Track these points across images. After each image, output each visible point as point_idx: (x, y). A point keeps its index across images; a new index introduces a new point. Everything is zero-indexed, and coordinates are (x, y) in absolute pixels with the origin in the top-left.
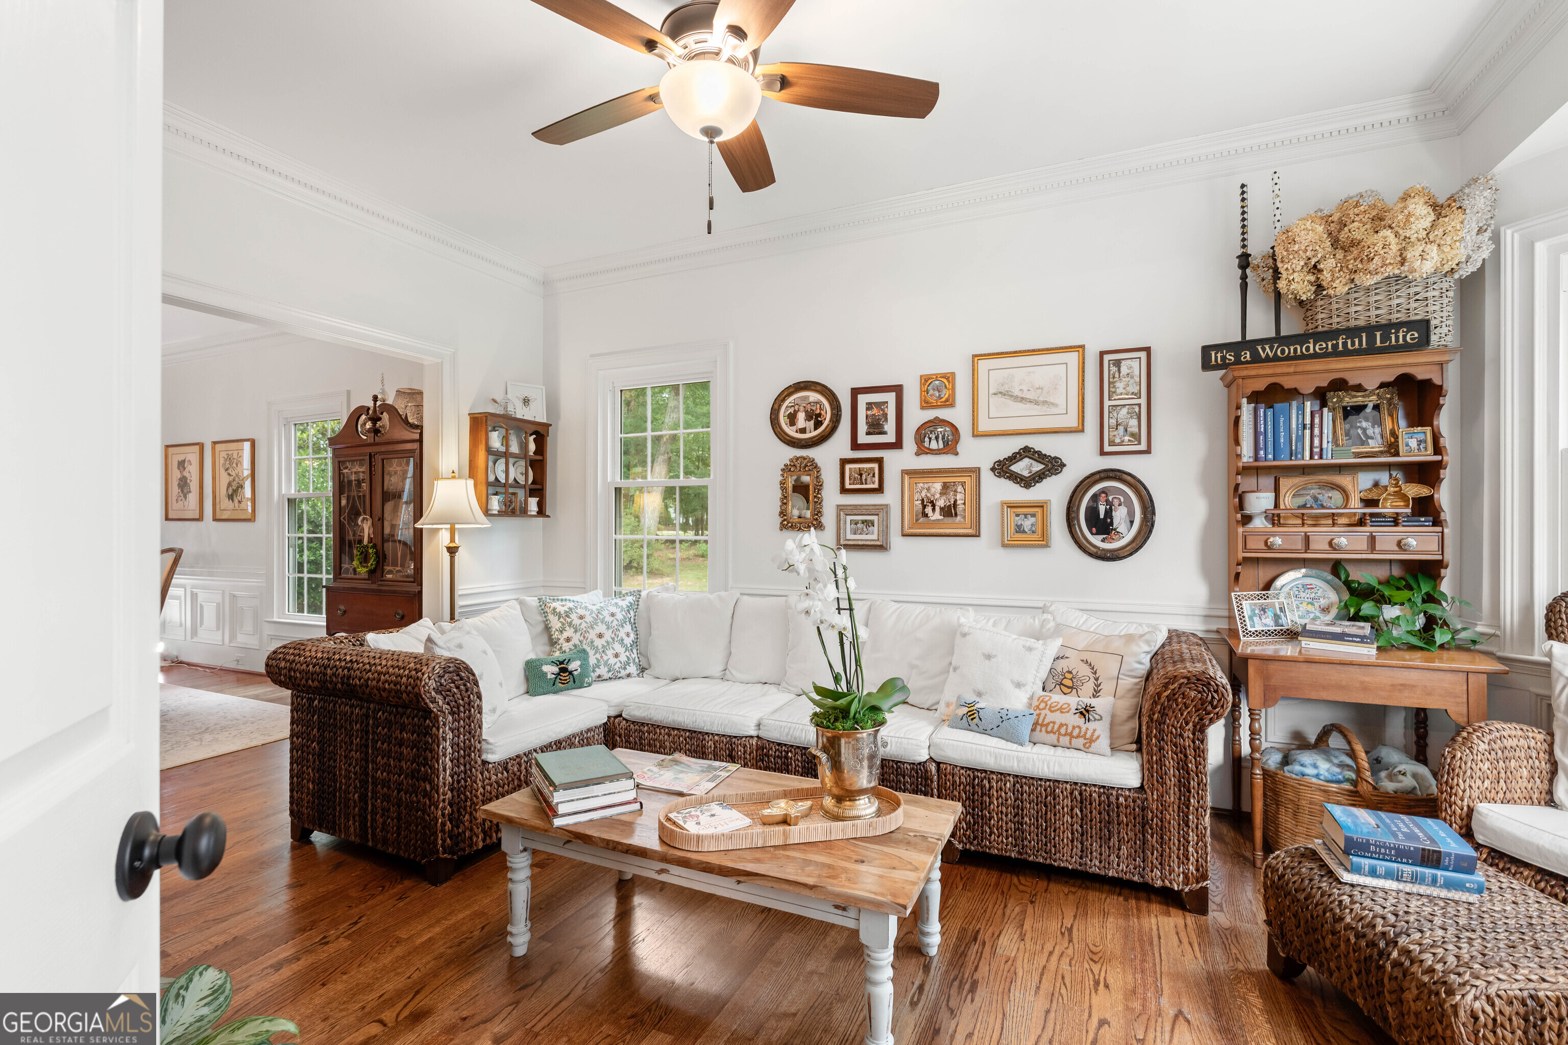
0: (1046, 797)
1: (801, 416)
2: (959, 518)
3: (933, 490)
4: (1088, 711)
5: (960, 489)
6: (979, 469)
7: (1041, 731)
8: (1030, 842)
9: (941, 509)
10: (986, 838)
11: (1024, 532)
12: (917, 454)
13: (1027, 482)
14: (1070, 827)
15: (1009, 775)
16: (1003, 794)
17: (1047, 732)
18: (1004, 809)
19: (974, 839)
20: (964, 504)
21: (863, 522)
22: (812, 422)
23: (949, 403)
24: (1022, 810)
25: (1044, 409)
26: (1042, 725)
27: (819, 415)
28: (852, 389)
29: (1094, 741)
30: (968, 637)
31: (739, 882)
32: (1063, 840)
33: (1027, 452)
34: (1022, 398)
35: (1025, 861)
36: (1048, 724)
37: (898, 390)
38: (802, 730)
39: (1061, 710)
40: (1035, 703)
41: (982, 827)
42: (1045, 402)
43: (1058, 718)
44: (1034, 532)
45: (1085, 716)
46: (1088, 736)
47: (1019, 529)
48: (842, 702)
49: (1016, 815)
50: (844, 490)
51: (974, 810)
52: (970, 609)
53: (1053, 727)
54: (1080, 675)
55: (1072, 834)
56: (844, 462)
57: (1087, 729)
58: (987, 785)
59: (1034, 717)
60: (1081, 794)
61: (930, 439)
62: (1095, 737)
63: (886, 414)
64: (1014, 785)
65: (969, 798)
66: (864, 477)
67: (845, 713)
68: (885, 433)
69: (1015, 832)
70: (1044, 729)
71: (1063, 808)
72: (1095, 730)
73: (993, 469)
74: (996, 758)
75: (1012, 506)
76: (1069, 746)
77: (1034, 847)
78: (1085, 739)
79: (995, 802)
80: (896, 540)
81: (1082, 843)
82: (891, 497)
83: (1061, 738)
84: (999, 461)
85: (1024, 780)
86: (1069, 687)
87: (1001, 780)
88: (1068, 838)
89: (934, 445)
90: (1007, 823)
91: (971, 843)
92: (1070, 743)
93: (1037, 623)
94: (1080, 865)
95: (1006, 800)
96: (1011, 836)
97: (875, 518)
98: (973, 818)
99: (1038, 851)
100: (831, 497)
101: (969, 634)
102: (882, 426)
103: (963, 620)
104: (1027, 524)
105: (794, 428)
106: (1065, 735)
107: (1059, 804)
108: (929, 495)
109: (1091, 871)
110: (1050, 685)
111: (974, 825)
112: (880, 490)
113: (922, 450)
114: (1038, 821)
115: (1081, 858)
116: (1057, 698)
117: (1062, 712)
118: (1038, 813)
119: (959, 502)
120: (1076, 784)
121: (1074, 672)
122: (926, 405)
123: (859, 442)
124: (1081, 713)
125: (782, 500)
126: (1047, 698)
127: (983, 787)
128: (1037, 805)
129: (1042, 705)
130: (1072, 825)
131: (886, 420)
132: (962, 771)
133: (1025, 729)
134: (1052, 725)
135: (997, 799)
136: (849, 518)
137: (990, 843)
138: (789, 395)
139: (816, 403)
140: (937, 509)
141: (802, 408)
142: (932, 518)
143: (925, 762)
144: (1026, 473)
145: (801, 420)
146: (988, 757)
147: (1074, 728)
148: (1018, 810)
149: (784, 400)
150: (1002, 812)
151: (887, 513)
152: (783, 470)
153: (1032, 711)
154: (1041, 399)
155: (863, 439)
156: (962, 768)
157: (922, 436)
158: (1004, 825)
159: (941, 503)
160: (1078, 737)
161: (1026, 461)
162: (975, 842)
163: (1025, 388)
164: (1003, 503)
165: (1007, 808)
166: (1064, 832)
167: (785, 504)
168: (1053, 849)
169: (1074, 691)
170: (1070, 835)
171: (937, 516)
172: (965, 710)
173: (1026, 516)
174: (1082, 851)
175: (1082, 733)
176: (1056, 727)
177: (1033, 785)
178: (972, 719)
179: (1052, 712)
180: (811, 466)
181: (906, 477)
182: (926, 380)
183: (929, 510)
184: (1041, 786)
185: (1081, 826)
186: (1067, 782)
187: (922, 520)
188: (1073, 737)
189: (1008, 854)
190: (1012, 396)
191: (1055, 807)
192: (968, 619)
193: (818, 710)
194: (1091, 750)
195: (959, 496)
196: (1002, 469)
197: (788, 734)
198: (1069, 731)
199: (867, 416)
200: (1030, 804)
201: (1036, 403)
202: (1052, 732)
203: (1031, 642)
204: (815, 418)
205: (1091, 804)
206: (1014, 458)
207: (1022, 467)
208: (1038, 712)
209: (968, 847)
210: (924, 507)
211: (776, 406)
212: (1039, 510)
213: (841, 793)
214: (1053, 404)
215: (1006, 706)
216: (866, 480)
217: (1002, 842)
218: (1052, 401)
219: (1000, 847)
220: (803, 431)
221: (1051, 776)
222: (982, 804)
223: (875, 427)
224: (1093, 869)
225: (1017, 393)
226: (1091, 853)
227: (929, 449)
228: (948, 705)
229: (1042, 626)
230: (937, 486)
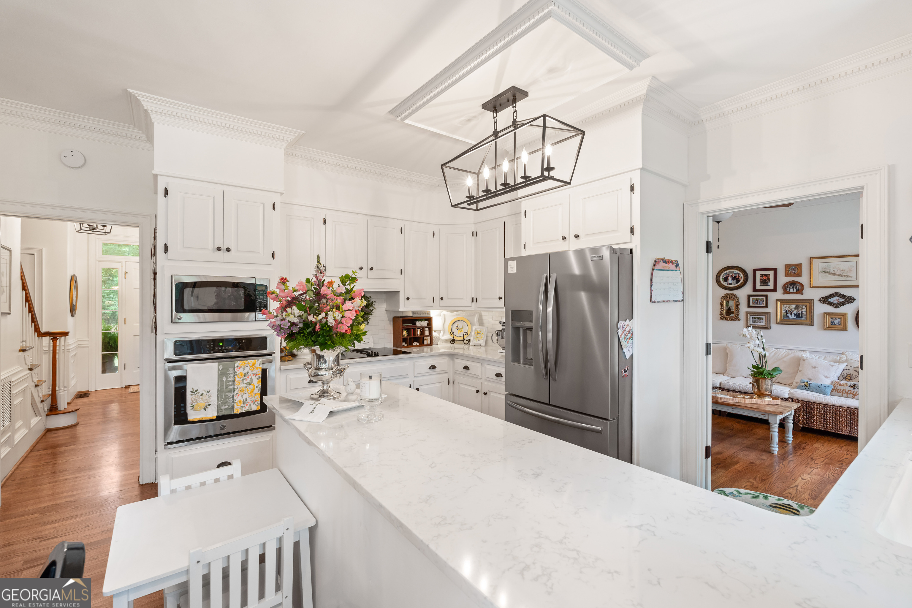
0: (836, 411)
1: (730, 279)
2: (803, 318)
3: (791, 307)
4: (855, 386)
5: (804, 307)
6: (813, 300)
7: (835, 392)
8: (829, 425)
9: (795, 315)
10: (812, 424)
11: (835, 324)
12: (784, 294)
13: (837, 306)
14: (845, 421)
15: (821, 404)
16: (819, 410)
17: (838, 392)
18: (819, 415)
19: (807, 423)
20: (806, 313)
21: (758, 318)
22: (735, 281)
23: (799, 275)
24: (826, 415)
25: (845, 278)
26: (836, 390)
27: (738, 278)
28: (754, 269)
29: (856, 395)
30: (806, 361)
31: (733, 408)
32: (843, 425)
33: (836, 294)
34: (834, 274)
35: (828, 431)
36: (838, 390)
37: (775, 270)
38: (738, 386)
39: (844, 385)
40: (834, 383)
41: (810, 420)
42: (845, 276)
43: (843, 388)
44: (839, 325)
45: (853, 387)
46: (854, 393)
47: (832, 323)
48: (761, 370)
49: (824, 416)
50: (749, 306)
51: (807, 414)
52: (808, 352)
53: (840, 391)
54: (853, 375)
55: (847, 423)
56: (749, 296)
57: (854, 391)
58: (812, 407)
59: (833, 387)
60: (850, 411)
61: (790, 288)
62: (857, 394)
63: (769, 279)
64: (823, 407)
65: (805, 411)
66: (759, 302)
67: (762, 373)
68: (769, 286)
69: (823, 422)
70: (836, 391)
71: (843, 415)
72: (857, 392)
73: (820, 300)
74: (816, 398)
75: (829, 314)
76: (847, 397)
77: (831, 427)
78: (853, 394)
79: (815, 412)
80: (773, 326)
81: (850, 427)
82: (771, 309)
83: (843, 394)
84: (823, 297)
85: (827, 406)
86: (849, 379)
87: (818, 405)
88: (845, 425)
89: (792, 290)
90: (820, 419)
91: (805, 425)
92: (847, 396)
93: (838, 358)
94: (850, 433)
95: (820, 412)
96: (822, 423)
97: (764, 317)
98: (806, 417)
99: (832, 428)
100: (744, 309)
101: (806, 360)
102: (767, 283)
103: (804, 355)
104: (836, 322)
105: (727, 283)
106: (845, 393)
107: (841, 414)
108: (789, 309)
109: (854, 436)
110: (840, 379)
111: (807, 419)
112: (766, 306)
113: (786, 292)
114: (832, 419)
115: (850, 431)
116: (844, 382)
117: (844, 386)
118: (832, 416)
119: (803, 312)
120: (848, 408)
121: (851, 374)
122: (788, 275)
123: (756, 289)
124: (852, 386)
125: (721, 309)
126: (838, 382)
127: (810, 407)
128: (832, 414)
129: (836, 384)
130: (846, 421)
131: (769, 281)
132: (802, 402)
133: (829, 391)
134: (840, 390)
135: (816, 411)
136: (752, 317)
137: (813, 425)
138: (725, 271)
139: (737, 274)
140: (793, 315)
141: (730, 276)
142: (791, 318)
143: (787, 398)
144: (836, 302)
145: (730, 280)
146: (813, 397)
147: (848, 391)
148: (825, 415)
149: (722, 273)
150: (818, 416)
151: (769, 315)
152: (722, 298)
153: (832, 385)
154: (844, 274)
155: (758, 287)
156: (802, 401)
157: (786, 287)
158: (819, 419)
159: (795, 312)
160: (850, 394)
161: (836, 298)
162: (807, 424)
163: (836, 270)
164: (824, 313)
165: (820, 414)
166: (843, 423)
167: (723, 311)
168: (839, 428)
169: (851, 380)
170: (845, 424)
171: (793, 317)
172: (804, 384)
173: (836, 319)
174: (850, 429)
175: (852, 393)
176: (841, 391)
177: (831, 407)
178: (807, 387)
179: (840, 386)
180: (735, 298)
181: (779, 303)
182: (788, 266)
183: (789, 315)
184: (834, 408)
185: (850, 421)
186: (844, 407)
187: (785, 318)
188: (848, 394)
189: (820, 429)
190: (829, 273)
191: (839, 415)
192: (807, 355)
193: (752, 373)
194: (855, 398)
195: (803, 310)
196: (825, 300)
197: (732, 387)
198: (846, 392)
199: (760, 279)
200: (829, 413)
201: (841, 276)
202: (840, 392)
203: (833, 364)
204: (736, 279)
205: (854, 414)
206: (830, 296)
207: (834, 300)
208: (834, 386)
209: (804, 426)
210: (787, 313)
211: (719, 275)
212: (842, 317)
213: (760, 394)
214: (849, 276)
215: (821, 383)
216: (759, 303)
217: (818, 425)
218: (849, 275)
219: (817, 426)
220: (731, 284)
221: (838, 405)
222: (810, 412)
223: (764, 282)
224: (855, 435)
225: (832, 272)
226: (854, 430)
227: (789, 292)
228: (797, 383)
229: (840, 359)
230: (793, 306)
